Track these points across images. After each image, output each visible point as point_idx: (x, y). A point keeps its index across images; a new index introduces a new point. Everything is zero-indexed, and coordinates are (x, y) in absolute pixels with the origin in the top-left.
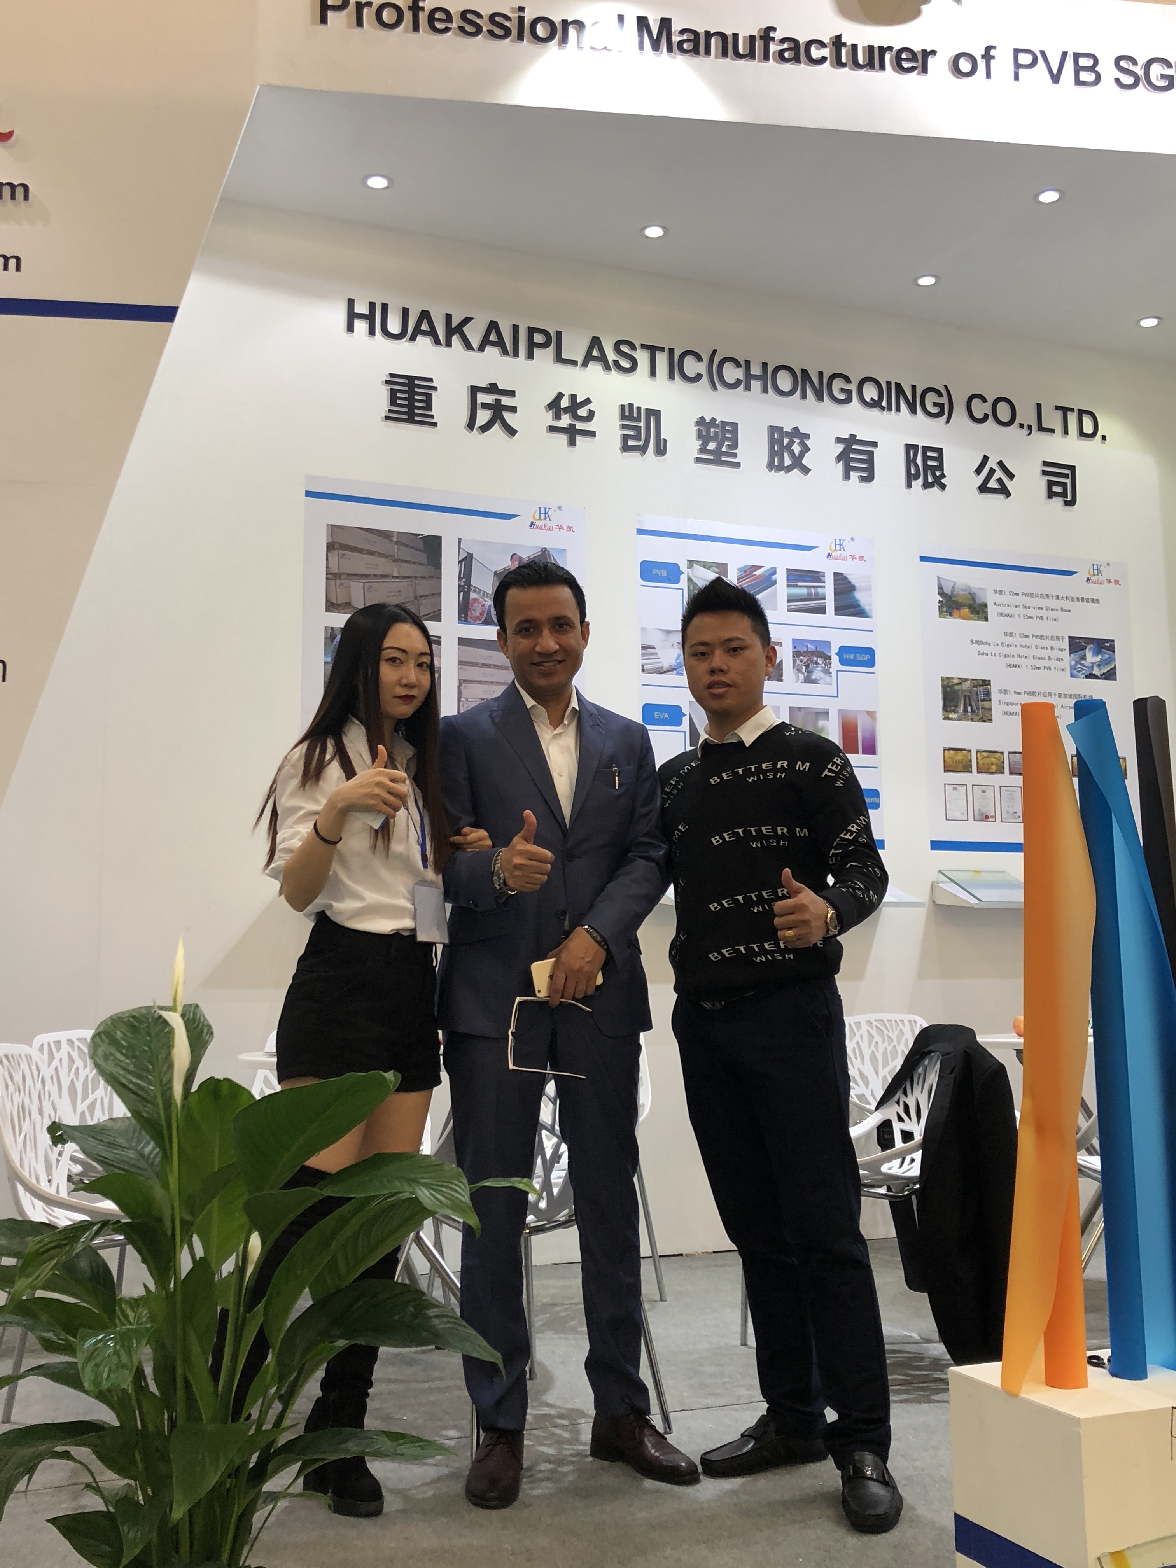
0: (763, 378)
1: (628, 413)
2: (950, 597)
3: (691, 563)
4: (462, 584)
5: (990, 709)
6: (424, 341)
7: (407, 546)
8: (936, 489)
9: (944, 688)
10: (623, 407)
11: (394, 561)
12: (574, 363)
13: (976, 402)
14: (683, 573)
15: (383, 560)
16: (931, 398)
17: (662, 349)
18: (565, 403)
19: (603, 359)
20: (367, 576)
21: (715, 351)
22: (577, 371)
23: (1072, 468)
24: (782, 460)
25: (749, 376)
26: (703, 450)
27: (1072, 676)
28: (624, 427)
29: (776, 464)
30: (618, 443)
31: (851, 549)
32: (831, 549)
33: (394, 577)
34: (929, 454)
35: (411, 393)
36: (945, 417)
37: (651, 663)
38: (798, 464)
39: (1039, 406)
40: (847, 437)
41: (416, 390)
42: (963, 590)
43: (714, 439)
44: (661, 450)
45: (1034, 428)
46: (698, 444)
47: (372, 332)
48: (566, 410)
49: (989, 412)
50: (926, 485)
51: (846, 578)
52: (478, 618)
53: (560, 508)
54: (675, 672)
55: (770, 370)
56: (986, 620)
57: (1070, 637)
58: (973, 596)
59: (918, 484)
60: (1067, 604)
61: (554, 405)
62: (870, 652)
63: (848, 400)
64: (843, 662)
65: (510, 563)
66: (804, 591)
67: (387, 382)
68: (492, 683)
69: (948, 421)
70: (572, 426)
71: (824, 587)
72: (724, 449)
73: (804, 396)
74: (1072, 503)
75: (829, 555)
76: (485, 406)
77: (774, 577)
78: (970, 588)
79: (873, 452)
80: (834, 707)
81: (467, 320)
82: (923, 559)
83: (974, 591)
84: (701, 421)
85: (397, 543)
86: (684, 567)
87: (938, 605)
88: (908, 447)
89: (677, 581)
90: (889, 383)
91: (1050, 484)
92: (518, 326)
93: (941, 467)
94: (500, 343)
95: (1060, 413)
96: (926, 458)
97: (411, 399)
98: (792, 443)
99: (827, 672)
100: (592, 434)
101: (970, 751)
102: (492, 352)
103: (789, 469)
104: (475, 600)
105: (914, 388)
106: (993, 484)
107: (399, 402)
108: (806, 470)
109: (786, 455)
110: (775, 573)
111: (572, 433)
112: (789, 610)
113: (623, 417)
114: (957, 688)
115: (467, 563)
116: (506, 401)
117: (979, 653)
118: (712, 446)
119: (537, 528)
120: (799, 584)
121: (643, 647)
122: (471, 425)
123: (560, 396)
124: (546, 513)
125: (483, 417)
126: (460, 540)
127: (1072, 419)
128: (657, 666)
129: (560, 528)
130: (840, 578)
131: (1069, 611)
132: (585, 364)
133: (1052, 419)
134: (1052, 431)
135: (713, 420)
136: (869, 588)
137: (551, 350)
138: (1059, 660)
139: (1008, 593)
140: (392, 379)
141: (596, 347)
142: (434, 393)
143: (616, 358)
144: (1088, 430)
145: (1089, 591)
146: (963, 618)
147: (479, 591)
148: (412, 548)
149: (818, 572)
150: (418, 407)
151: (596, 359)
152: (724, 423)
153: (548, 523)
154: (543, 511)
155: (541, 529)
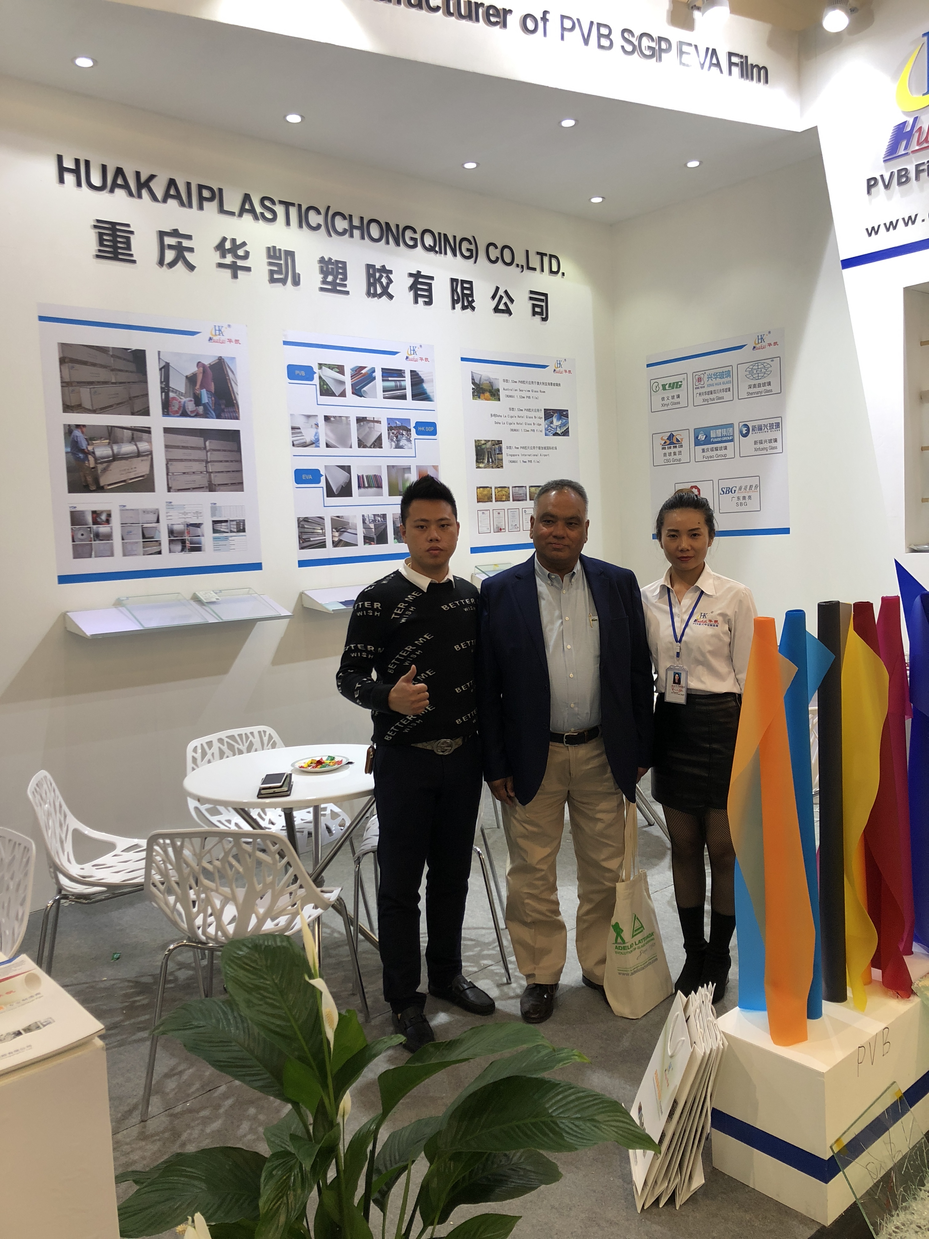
0: (361, 228)
1: (273, 253)
2: (479, 385)
3: (321, 366)
4: (163, 386)
5: (502, 460)
6: (120, 193)
7: (120, 358)
8: (469, 311)
9: (476, 447)
10: (268, 249)
11: (112, 370)
13: (491, 248)
14: (315, 373)
15: (104, 370)
16: (465, 245)
17: (293, 204)
18: (228, 245)
19: (252, 211)
20: (91, 383)
21: (329, 207)
22: (234, 220)
23: (546, 295)
24: (375, 290)
25: (352, 227)
26: (324, 282)
27: (546, 435)
28: (270, 264)
29: (372, 292)
30: (266, 277)
31: (420, 353)
32: (408, 354)
33: (113, 383)
34: (465, 285)
35: (114, 236)
36: (473, 260)
37: (299, 439)
38: (386, 293)
39: (527, 251)
40: (415, 272)
41: (118, 233)
42: (486, 380)
43: (331, 273)
44: (296, 282)
45: (525, 267)
46: (320, 277)
47: (79, 184)
48: (229, 251)
49: (499, 256)
50: (464, 308)
51: (418, 374)
52: (177, 412)
53: (229, 326)
54: (314, 445)
55: (365, 222)
56: (499, 400)
57: (545, 409)
58: (491, 384)
59: (458, 306)
60: (543, 388)
61: (220, 247)
62: (433, 425)
63: (415, 246)
64: (418, 433)
65: (196, 369)
66: (393, 384)
67: (95, 227)
68: (190, 460)
69: (475, 262)
70: (235, 263)
71: (405, 380)
72: (338, 281)
73: (388, 242)
74: (545, 319)
75: (407, 358)
76: (170, 247)
77: (374, 374)
78: (490, 378)
79: (431, 284)
80: (413, 464)
81: (152, 177)
82: (463, 359)
83: (492, 381)
84: (322, 260)
85: (112, 356)
86: (316, 369)
87: (471, 391)
88: (453, 280)
89: (312, 379)
90: (439, 234)
91: (534, 306)
92: (190, 183)
93: (471, 295)
94: (178, 197)
95: (539, 257)
96: (463, 288)
97: (115, 242)
98: (381, 277)
99: (409, 440)
100: (248, 269)
101: (491, 488)
102: (172, 203)
103: (380, 296)
104: (174, 398)
105: (455, 237)
106: (502, 307)
107: (106, 243)
108: (391, 297)
109: (378, 285)
110: (374, 371)
111: (234, 269)
112: (384, 398)
113: (269, 256)
114: (483, 446)
115: (165, 369)
116: (186, 243)
117: (496, 423)
118: (330, 279)
119: (214, 342)
120: (390, 379)
121: (293, 428)
122: (161, 262)
123: (224, 239)
124: (220, 330)
126: (159, 352)
127: (546, 260)
128: (302, 441)
129: (230, 341)
130: (414, 374)
131: (544, 392)
132: (240, 215)
133: (535, 261)
134: (534, 269)
135: (330, 259)
136: (432, 381)
137: (215, 204)
138: (540, 425)
139: (511, 381)
140: (99, 225)
141: (248, 201)
142: (132, 236)
143: (262, 211)
144: (555, 269)
145: (555, 378)
146: (486, 399)
147: (175, 391)
148: (124, 359)
149: (401, 370)
150: (121, 248)
151: (248, 211)
152: (337, 262)
153: (222, 338)
154: (217, 328)
155: (217, 342)
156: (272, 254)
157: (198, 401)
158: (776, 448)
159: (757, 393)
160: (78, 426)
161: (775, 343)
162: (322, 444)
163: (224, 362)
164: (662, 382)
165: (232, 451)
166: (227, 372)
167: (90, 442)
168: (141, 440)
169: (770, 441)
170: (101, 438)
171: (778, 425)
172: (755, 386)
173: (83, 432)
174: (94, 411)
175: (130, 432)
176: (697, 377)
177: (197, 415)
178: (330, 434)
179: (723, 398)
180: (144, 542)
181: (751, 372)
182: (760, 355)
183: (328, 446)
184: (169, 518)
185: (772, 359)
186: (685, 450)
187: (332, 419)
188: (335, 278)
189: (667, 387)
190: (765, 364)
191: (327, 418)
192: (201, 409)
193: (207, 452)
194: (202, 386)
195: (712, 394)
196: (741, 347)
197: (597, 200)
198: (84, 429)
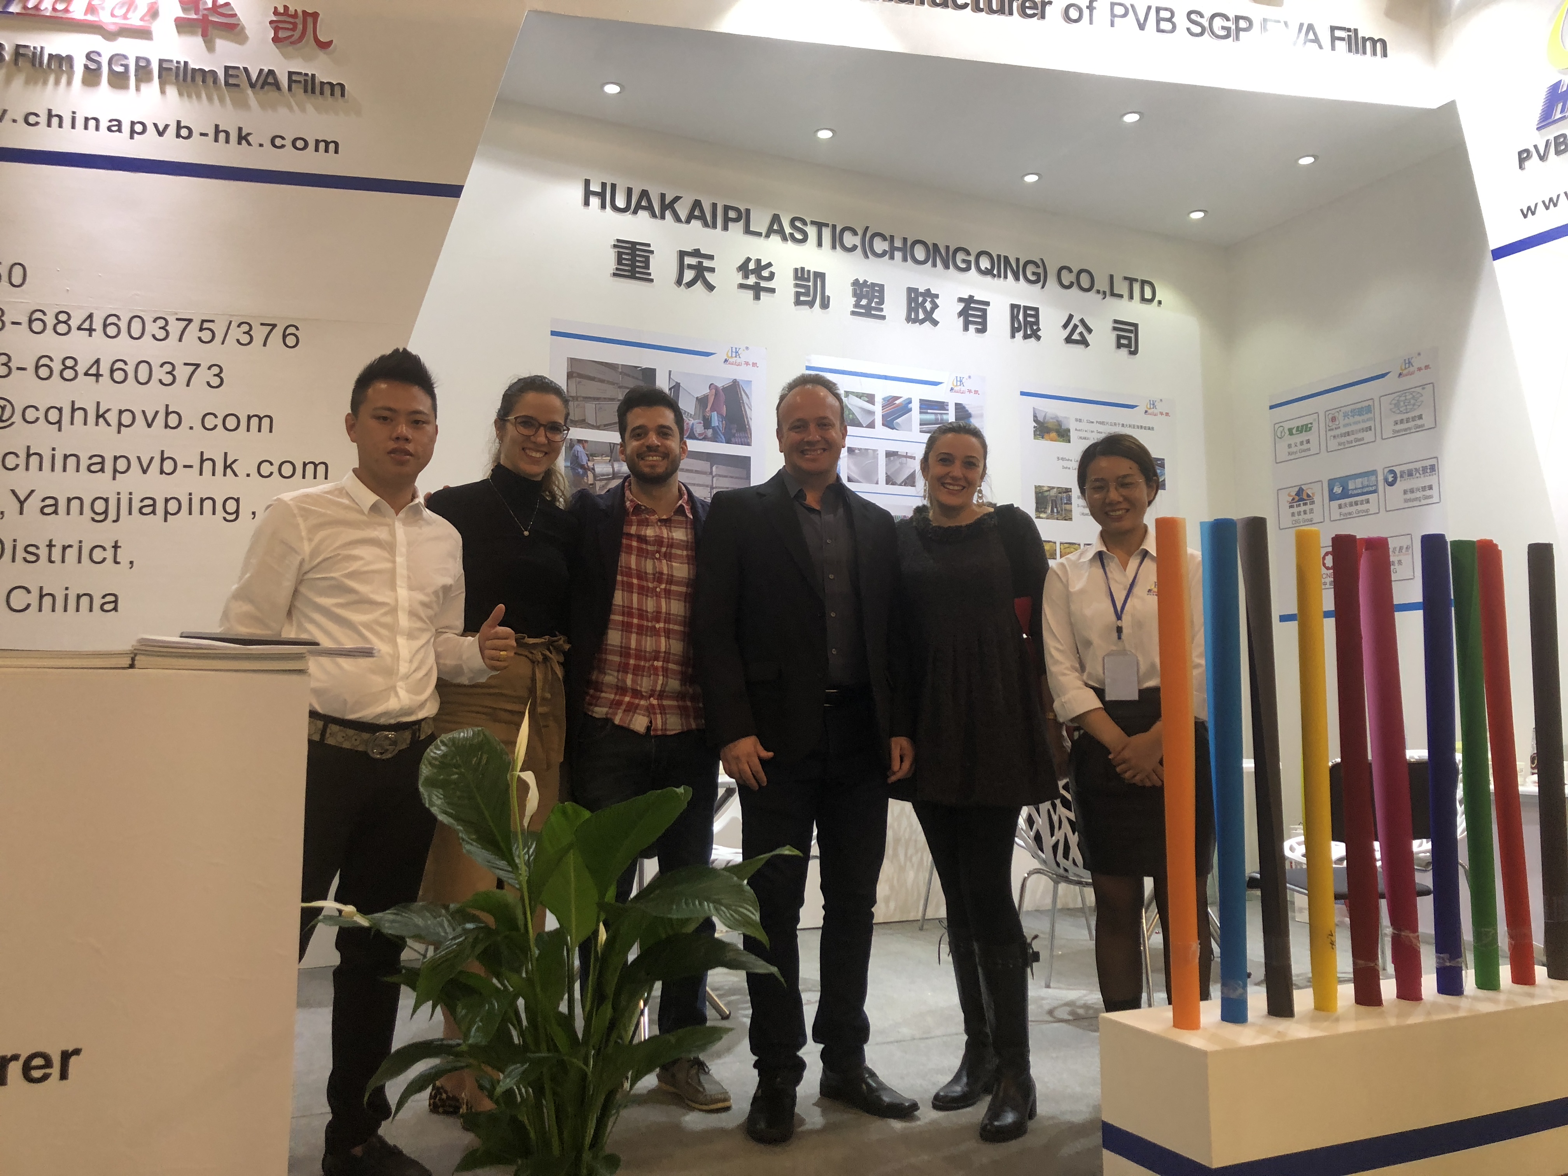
0: (903, 250)
2: (1042, 423)
5: (1071, 511)
6: (643, 215)
7: (629, 376)
8: (1033, 340)
9: (1037, 493)
10: (796, 270)
11: (620, 387)
15: (611, 386)
16: (1030, 269)
17: (827, 225)
18: (752, 266)
19: (781, 232)
20: (598, 399)
21: (867, 228)
22: (761, 241)
23: (1136, 326)
24: (917, 314)
25: (893, 249)
26: (857, 305)
28: (797, 286)
29: (913, 317)
30: (792, 299)
31: (968, 385)
32: (953, 385)
34: (1029, 312)
35: (633, 255)
36: (1040, 284)
38: (929, 318)
39: (1112, 277)
40: (967, 297)
41: (637, 253)
42: (1052, 418)
43: (866, 297)
44: (825, 305)
45: (1108, 293)
46: (853, 300)
47: (603, 206)
48: (753, 272)
49: (1074, 280)
50: (1026, 337)
51: (964, 408)
53: (747, 348)
55: (909, 244)
56: (1069, 442)
58: (1059, 424)
61: (744, 268)
63: (968, 269)
65: (708, 391)
66: (932, 417)
67: (615, 246)
69: (1043, 287)
70: (757, 284)
71: (948, 414)
72: (873, 305)
73: (934, 265)
74: (1134, 353)
75: (952, 389)
76: (690, 267)
77: (910, 406)
78: (1057, 417)
79: (986, 309)
81: (677, 199)
82: (1022, 394)
83: (1060, 419)
84: (856, 283)
87: (1033, 429)
88: (1013, 306)
90: (999, 256)
91: (1119, 338)
92: (716, 204)
93: (1037, 323)
94: (702, 218)
95: (1127, 283)
96: (1026, 316)
97: (633, 260)
98: (924, 301)
100: (772, 291)
101: (1055, 543)
102: (696, 224)
103: (922, 322)
105: (1018, 260)
106: (1076, 336)
107: (624, 262)
108: (935, 323)
109: (920, 310)
110: (910, 402)
111: (757, 291)
113: (796, 277)
114: (1046, 494)
116: (706, 263)
117: (1064, 468)
118: (864, 302)
119: (730, 364)
120: (929, 411)
122: (679, 282)
123: (748, 260)
124: (736, 352)
125: (689, 275)
126: (670, 372)
127: (1136, 287)
129: (747, 364)
130: (959, 407)
132: (768, 236)
133: (1121, 287)
134: (1121, 296)
135: (865, 281)
136: (982, 416)
137: (741, 224)
139: (1085, 421)
140: (618, 244)
141: (777, 222)
142: (651, 256)
143: (791, 232)
145: (1148, 421)
146: (1052, 440)
148: (633, 377)
149: (943, 403)
150: (639, 267)
151: (776, 232)
152: (874, 285)
153: (738, 360)
154: (734, 350)
155: (732, 364)
156: (799, 275)
157: (707, 423)
158: (1431, 497)
159: (1406, 430)
160: (579, 441)
161: (1427, 367)
163: (739, 385)
164: (1287, 426)
165: (741, 478)
166: (741, 395)
167: (591, 458)
169: (1424, 489)
170: (603, 455)
171: (1433, 468)
172: (1402, 421)
173: (584, 448)
174: (598, 428)
176: (1330, 416)
177: (705, 438)
178: (853, 467)
179: (1363, 439)
181: (1397, 405)
182: (1408, 382)
185: (1423, 387)
186: (1317, 507)
187: (857, 451)
188: (870, 302)
189: (1294, 431)
190: (1414, 394)
192: (710, 432)
193: (713, 477)
194: (712, 410)
195: (1348, 435)
196: (1383, 376)
197: (1197, 216)
198: (586, 445)
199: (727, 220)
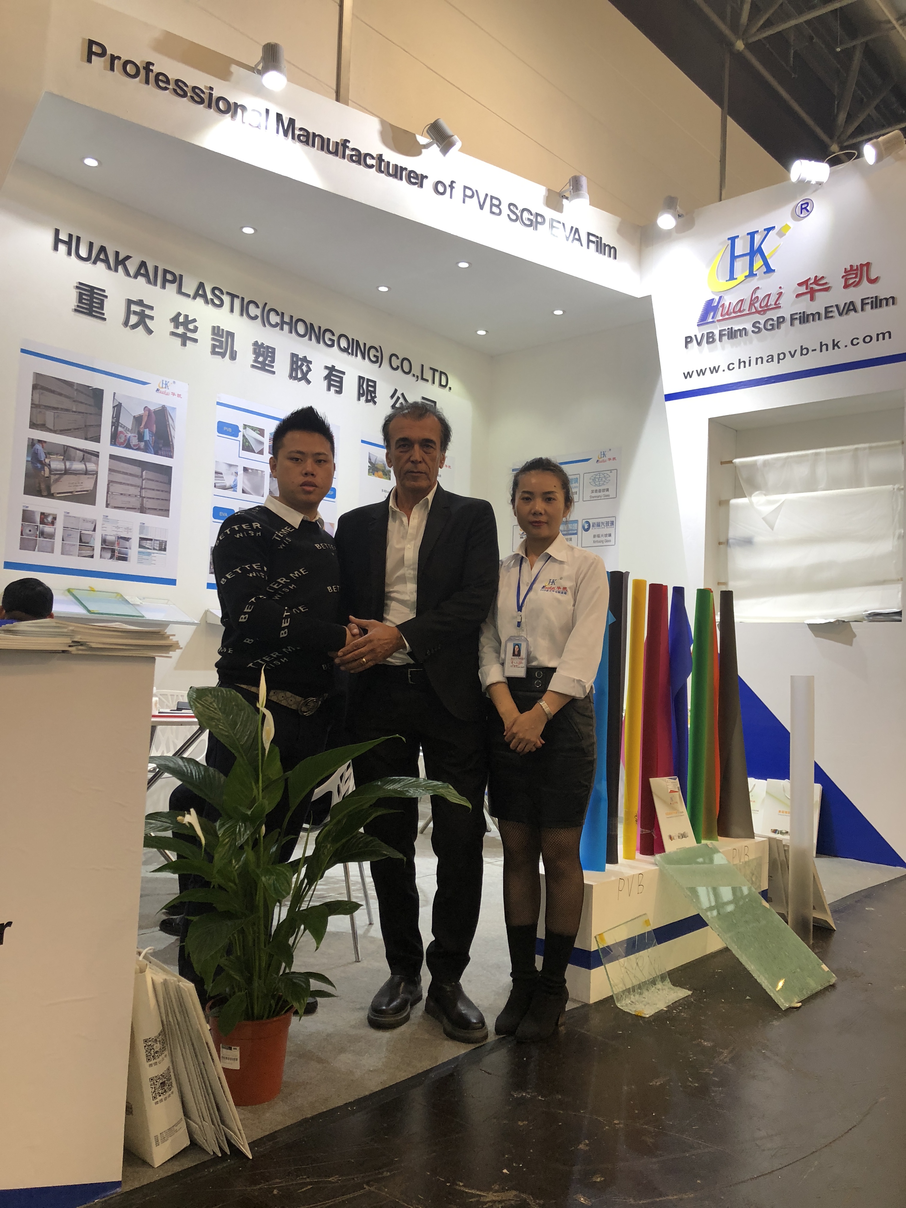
0: (290, 324)
1: (216, 331)
2: (374, 464)
3: (245, 426)
4: (114, 421)
6: (101, 265)
7: (82, 393)
8: (371, 404)
10: (214, 328)
11: (75, 401)
12: (188, 296)
13: (394, 358)
14: (240, 431)
15: (67, 400)
16: (373, 352)
17: (238, 297)
18: (181, 319)
19: (204, 296)
20: (56, 408)
21: (266, 304)
22: (189, 301)
24: (297, 374)
25: (283, 322)
26: (256, 361)
28: (213, 339)
29: (294, 375)
30: (209, 349)
33: (73, 412)
34: (370, 383)
35: (91, 297)
36: (378, 364)
37: (220, 483)
38: (305, 378)
39: (422, 366)
40: (330, 366)
41: (95, 296)
43: (262, 355)
44: (233, 357)
45: (420, 378)
46: (253, 357)
47: (69, 253)
48: (182, 324)
49: (400, 365)
50: (367, 401)
52: (122, 443)
53: (174, 382)
54: (232, 489)
55: (294, 320)
59: (363, 399)
61: (175, 320)
63: (332, 346)
65: (143, 412)
67: (77, 287)
68: (128, 484)
69: (380, 367)
70: (185, 334)
72: (267, 362)
73: (310, 339)
76: (135, 313)
79: (342, 377)
81: (128, 258)
82: (363, 441)
84: (256, 344)
86: (241, 428)
87: (368, 468)
88: (360, 378)
89: (237, 436)
90: (353, 340)
92: (158, 267)
93: (374, 392)
94: (146, 275)
95: (431, 372)
96: (368, 385)
97: (91, 301)
98: (302, 365)
100: (195, 341)
102: (141, 280)
103: (300, 380)
104: (121, 432)
105: (365, 344)
107: (84, 301)
108: (309, 382)
109: (299, 371)
111: (184, 339)
113: (213, 333)
115: (118, 408)
116: (148, 312)
118: (261, 359)
119: (160, 393)
121: (216, 473)
122: (126, 323)
123: (179, 314)
124: (166, 384)
125: (134, 319)
126: (115, 393)
127: (437, 375)
128: (223, 484)
129: (174, 394)
132: (194, 298)
133: (428, 374)
134: (427, 381)
135: (263, 344)
137: (175, 286)
140: (80, 286)
141: (202, 289)
142: (105, 300)
143: (212, 298)
144: (444, 383)
146: (379, 477)
147: (124, 427)
148: (86, 394)
150: (96, 307)
151: (201, 296)
152: (268, 347)
153: (167, 391)
154: (164, 382)
155: (163, 393)
157: (141, 437)
158: (610, 541)
159: (598, 497)
160: (40, 441)
161: (614, 459)
162: (239, 489)
163: (166, 410)
165: (165, 483)
166: (168, 418)
167: (48, 456)
168: (90, 461)
169: (606, 535)
170: (58, 454)
171: (612, 523)
172: (597, 491)
173: (43, 447)
174: (55, 432)
175: (81, 453)
177: (138, 449)
178: (246, 482)
180: (80, 545)
181: (594, 480)
182: (602, 467)
183: (244, 492)
184: (104, 529)
185: (611, 471)
187: (250, 471)
188: (265, 360)
190: (605, 475)
191: (245, 469)
192: (142, 444)
193: (143, 480)
194: (145, 427)
196: (587, 460)
197: (482, 333)
198: (44, 445)
199: (165, 281)
